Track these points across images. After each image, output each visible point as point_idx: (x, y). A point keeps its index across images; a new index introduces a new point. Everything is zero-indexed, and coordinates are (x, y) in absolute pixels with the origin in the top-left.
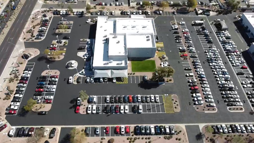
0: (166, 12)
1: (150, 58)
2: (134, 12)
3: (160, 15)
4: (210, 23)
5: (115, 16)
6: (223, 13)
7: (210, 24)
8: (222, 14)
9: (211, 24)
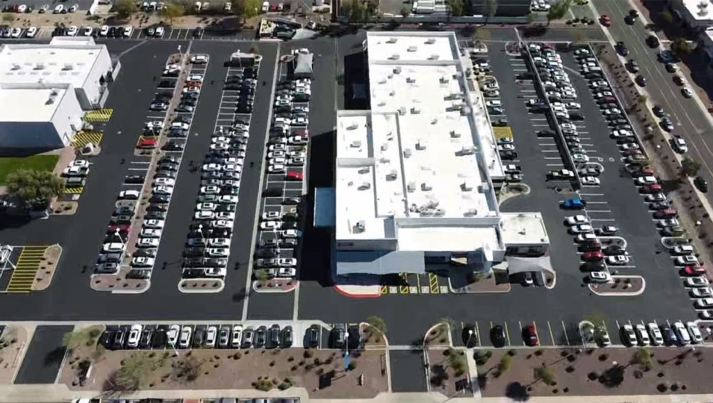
0: (176, 31)
1: (51, 149)
2: (88, 30)
3: (156, 37)
4: (280, 57)
5: (35, 39)
6: (331, 33)
7: (277, 61)
8: (327, 36)
9: (280, 61)
